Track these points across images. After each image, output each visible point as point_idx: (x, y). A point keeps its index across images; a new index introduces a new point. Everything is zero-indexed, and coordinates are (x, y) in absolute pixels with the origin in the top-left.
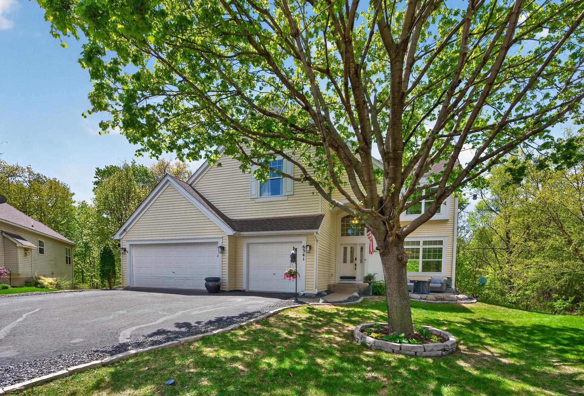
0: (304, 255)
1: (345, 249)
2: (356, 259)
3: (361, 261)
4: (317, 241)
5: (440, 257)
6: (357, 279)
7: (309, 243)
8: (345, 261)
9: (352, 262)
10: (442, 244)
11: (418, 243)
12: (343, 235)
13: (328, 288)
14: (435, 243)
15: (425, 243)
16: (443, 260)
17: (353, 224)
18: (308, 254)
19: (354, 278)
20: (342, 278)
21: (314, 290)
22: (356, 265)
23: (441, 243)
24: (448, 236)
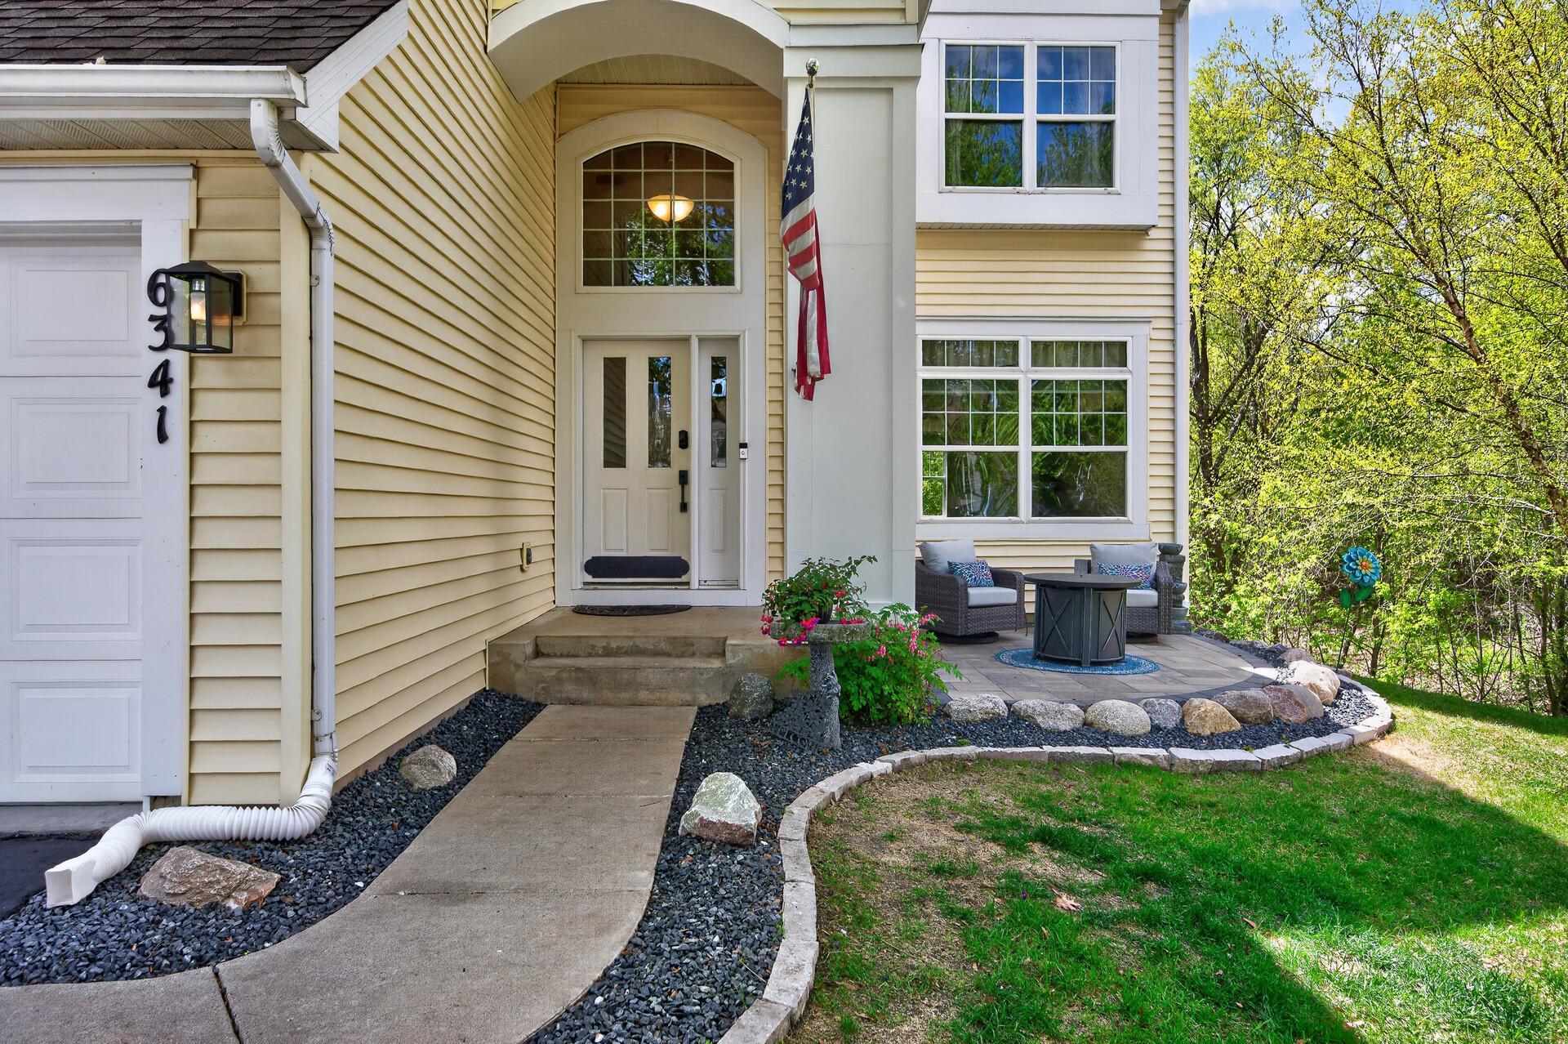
0: (161, 381)
1: (615, 370)
2: (684, 441)
3: (720, 452)
4: (312, 228)
5: (1117, 432)
6: (695, 575)
7: (216, 249)
8: (615, 456)
9: (659, 456)
10: (1123, 363)
11: (1007, 352)
12: (595, 275)
13: (494, 671)
14: (1092, 352)
15: (1043, 352)
16: (1129, 448)
17: (652, 220)
18: (211, 371)
19: (673, 568)
20: (601, 568)
21: (292, 777)
22: (684, 478)
23: (1117, 353)
24: (1146, 320)
